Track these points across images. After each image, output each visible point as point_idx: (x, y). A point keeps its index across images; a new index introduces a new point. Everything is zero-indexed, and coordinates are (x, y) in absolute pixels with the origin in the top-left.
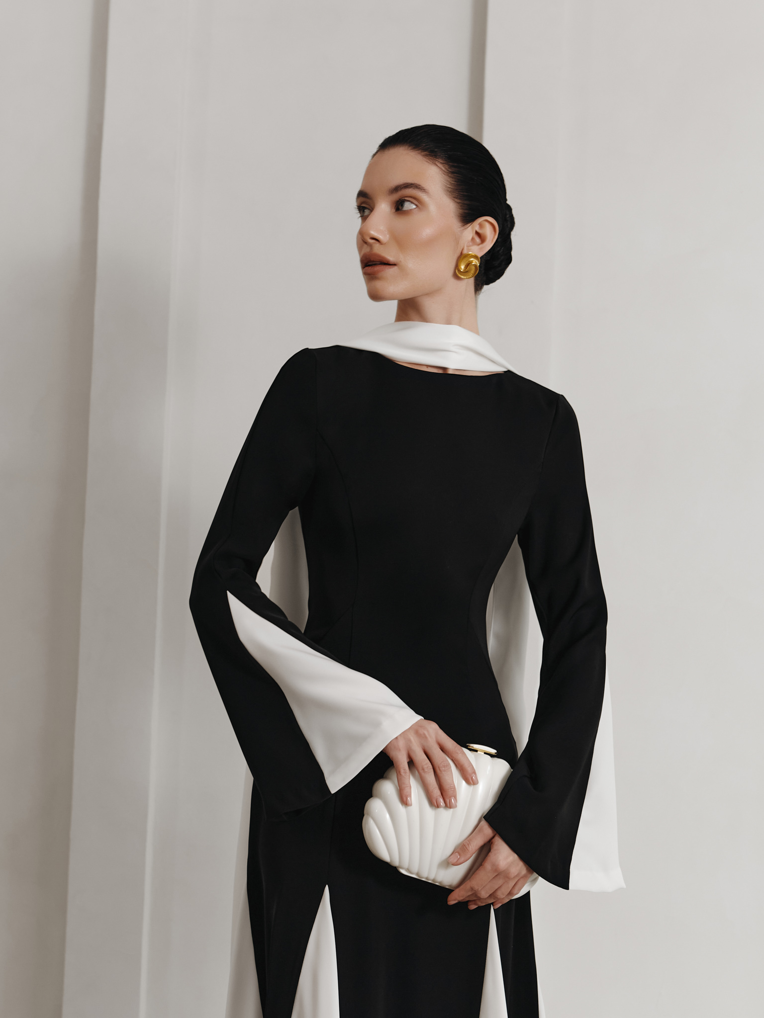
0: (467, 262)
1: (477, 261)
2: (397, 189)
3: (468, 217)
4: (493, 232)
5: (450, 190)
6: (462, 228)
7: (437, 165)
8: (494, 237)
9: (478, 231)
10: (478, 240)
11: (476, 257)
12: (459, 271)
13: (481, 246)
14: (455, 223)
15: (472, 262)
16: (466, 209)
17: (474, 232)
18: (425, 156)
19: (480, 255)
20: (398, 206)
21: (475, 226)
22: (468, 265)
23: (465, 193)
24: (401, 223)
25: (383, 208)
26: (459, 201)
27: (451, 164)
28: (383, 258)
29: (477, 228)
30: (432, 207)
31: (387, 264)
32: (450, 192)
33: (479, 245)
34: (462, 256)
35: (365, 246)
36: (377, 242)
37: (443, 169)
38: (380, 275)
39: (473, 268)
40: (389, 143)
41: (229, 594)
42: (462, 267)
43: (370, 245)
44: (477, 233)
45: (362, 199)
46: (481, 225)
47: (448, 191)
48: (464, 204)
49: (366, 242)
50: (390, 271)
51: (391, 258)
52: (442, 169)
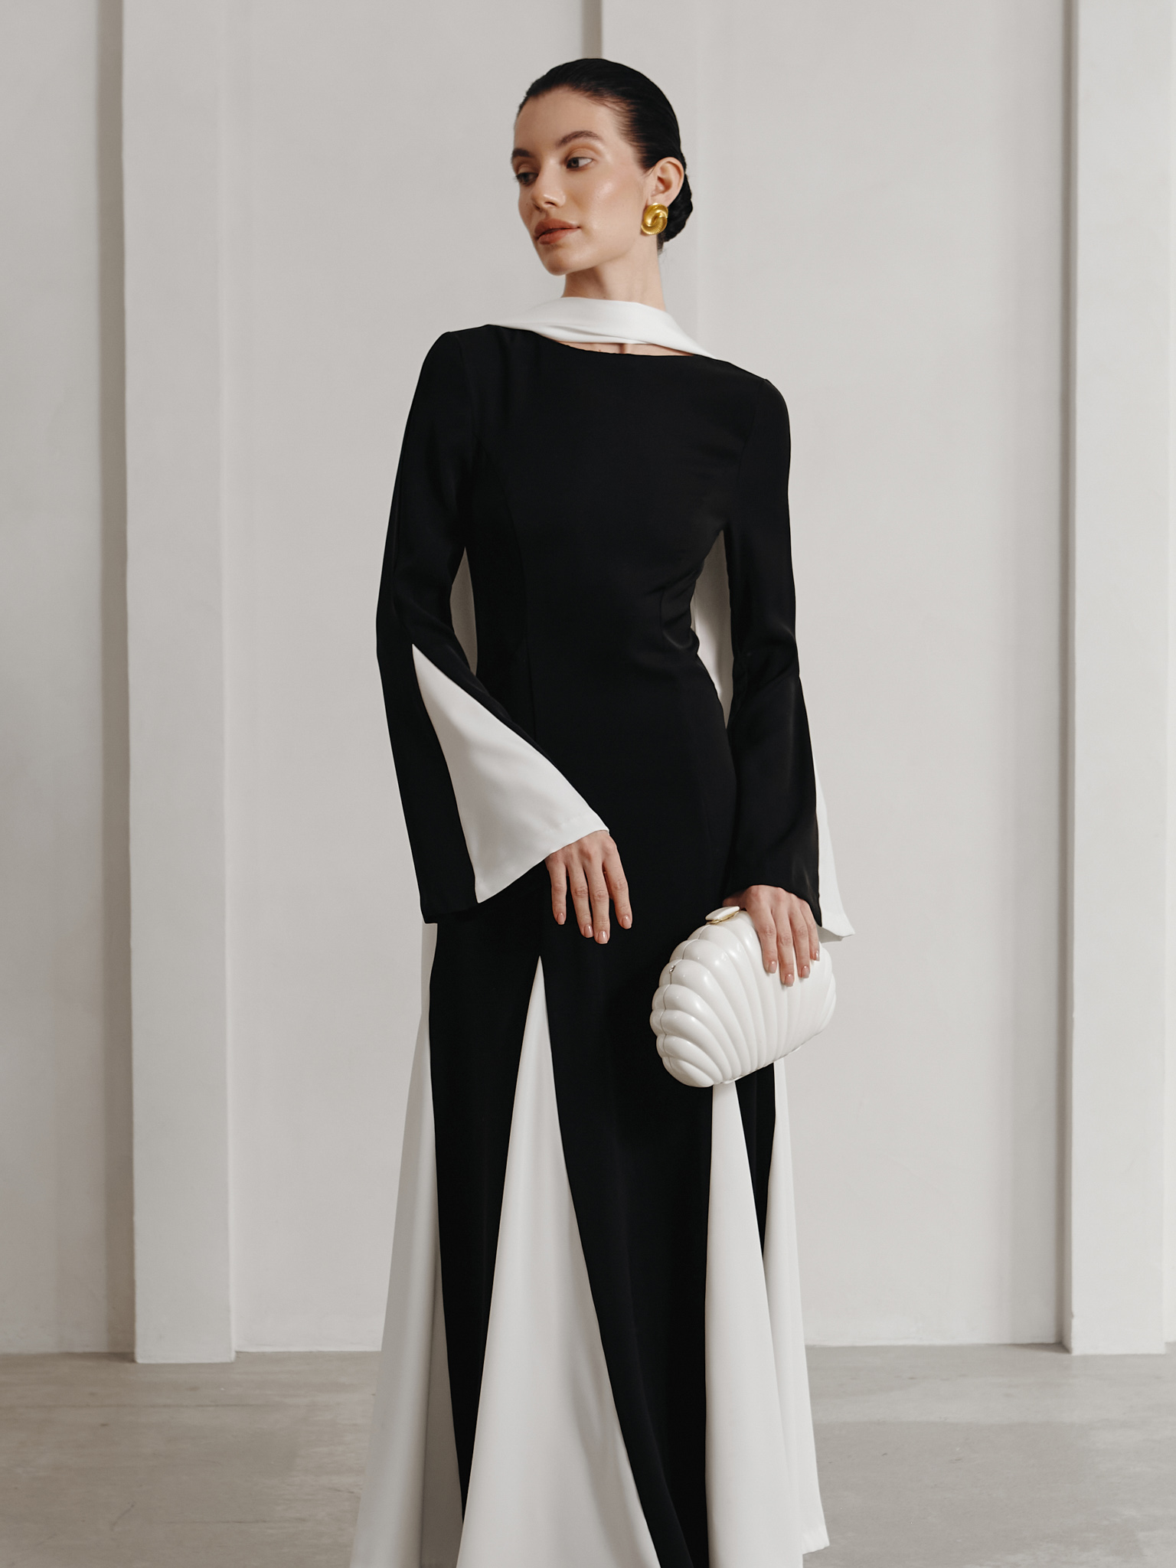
0: (653, 215)
1: (664, 213)
2: (565, 140)
3: (648, 161)
4: (678, 175)
5: (625, 132)
6: (644, 175)
7: (606, 105)
8: (680, 181)
9: (661, 176)
10: (661, 187)
11: (662, 207)
12: (645, 226)
13: (666, 193)
14: (635, 170)
15: (659, 214)
16: (644, 153)
17: (657, 178)
18: (588, 97)
19: (667, 204)
20: (571, 164)
21: (657, 170)
22: (656, 217)
23: (641, 134)
24: (577, 179)
25: (552, 166)
26: (635, 144)
27: (628, 101)
28: (564, 223)
29: (659, 174)
30: (609, 157)
31: (567, 228)
32: (625, 134)
33: (663, 192)
34: (647, 209)
35: (536, 213)
36: (553, 206)
37: (617, 108)
38: (560, 242)
39: (661, 221)
40: (540, 88)
41: (415, 649)
42: (649, 221)
43: (547, 213)
44: (660, 179)
45: (520, 159)
46: (663, 170)
47: (622, 134)
48: (643, 147)
49: (538, 208)
50: (571, 237)
51: (574, 222)
52: (615, 110)
